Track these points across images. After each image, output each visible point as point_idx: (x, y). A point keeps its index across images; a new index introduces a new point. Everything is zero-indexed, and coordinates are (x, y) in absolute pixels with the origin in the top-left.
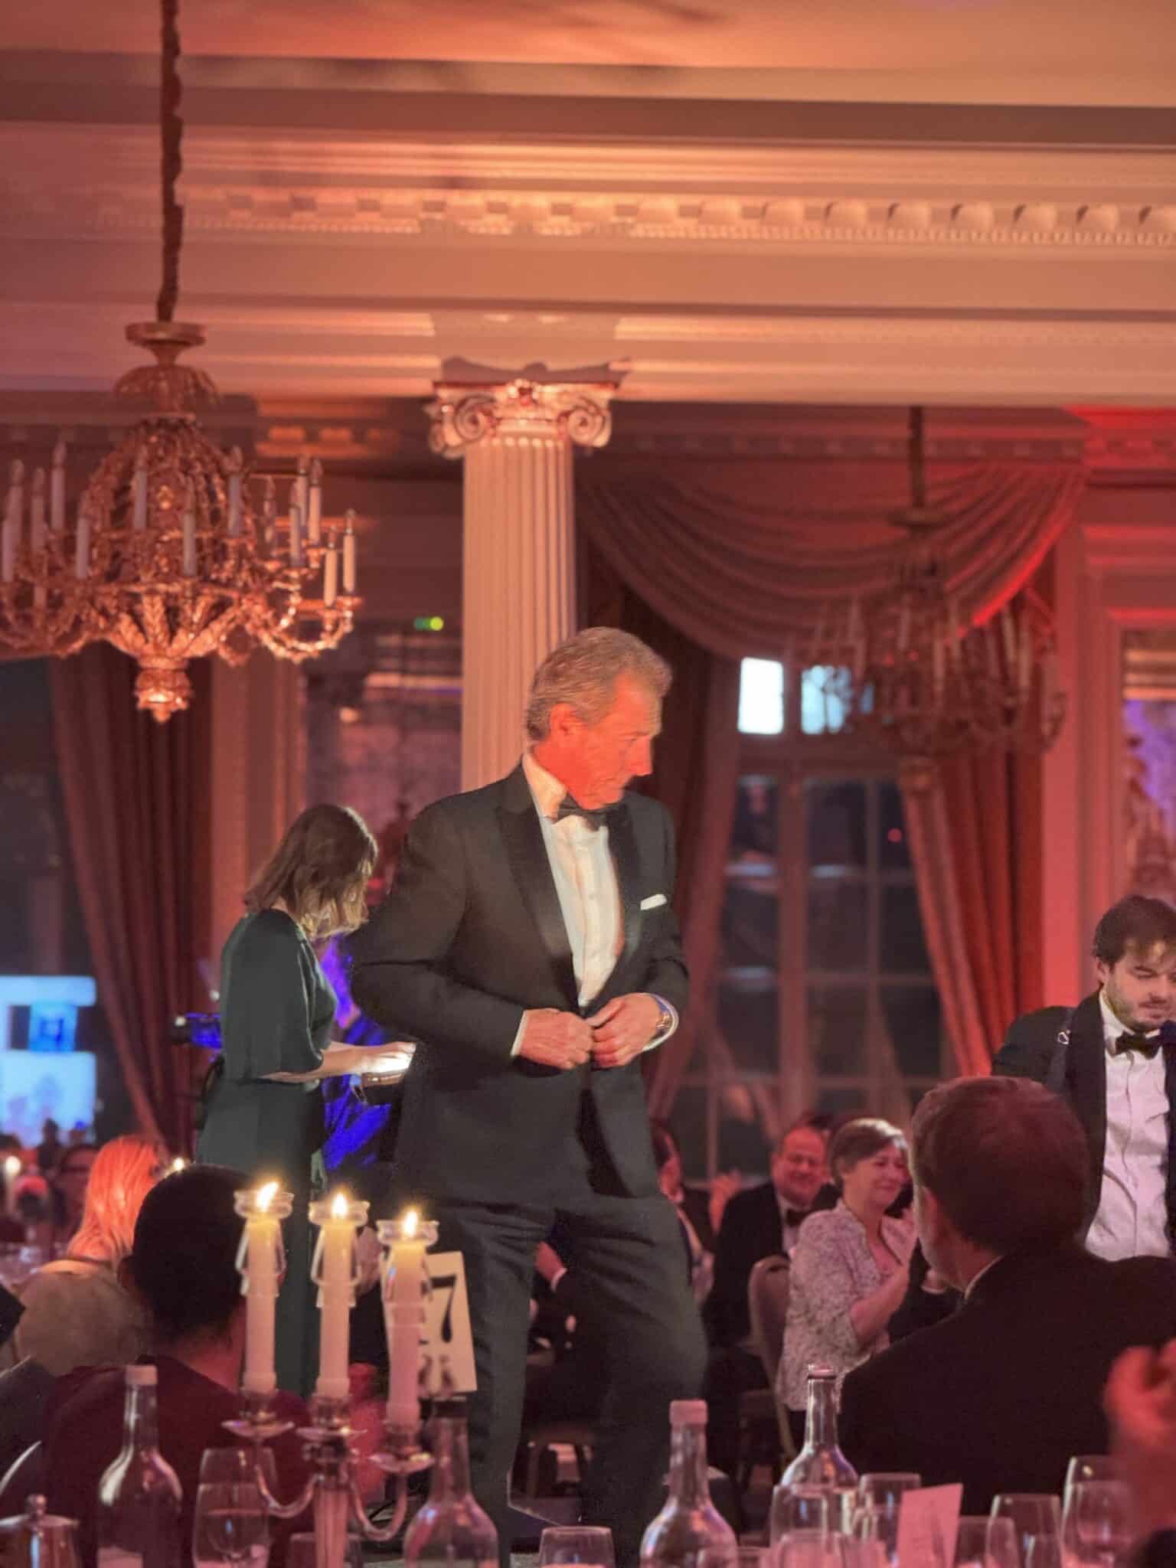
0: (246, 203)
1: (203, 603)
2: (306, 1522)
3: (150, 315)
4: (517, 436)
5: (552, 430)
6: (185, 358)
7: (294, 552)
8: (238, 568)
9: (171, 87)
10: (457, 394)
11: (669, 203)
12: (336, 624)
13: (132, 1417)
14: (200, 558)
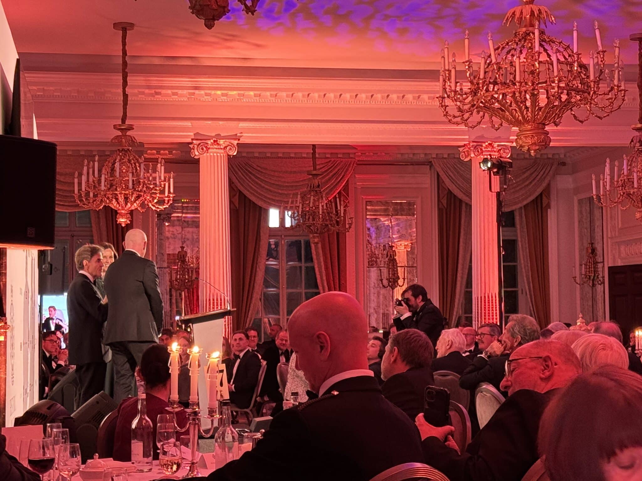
0: (143, 93)
1: (134, 196)
3: (120, 122)
4: (214, 153)
5: (222, 151)
6: (129, 133)
7: (158, 183)
8: (143, 187)
9: (125, 64)
10: (199, 142)
11: (252, 93)
12: (168, 201)
14: (133, 184)
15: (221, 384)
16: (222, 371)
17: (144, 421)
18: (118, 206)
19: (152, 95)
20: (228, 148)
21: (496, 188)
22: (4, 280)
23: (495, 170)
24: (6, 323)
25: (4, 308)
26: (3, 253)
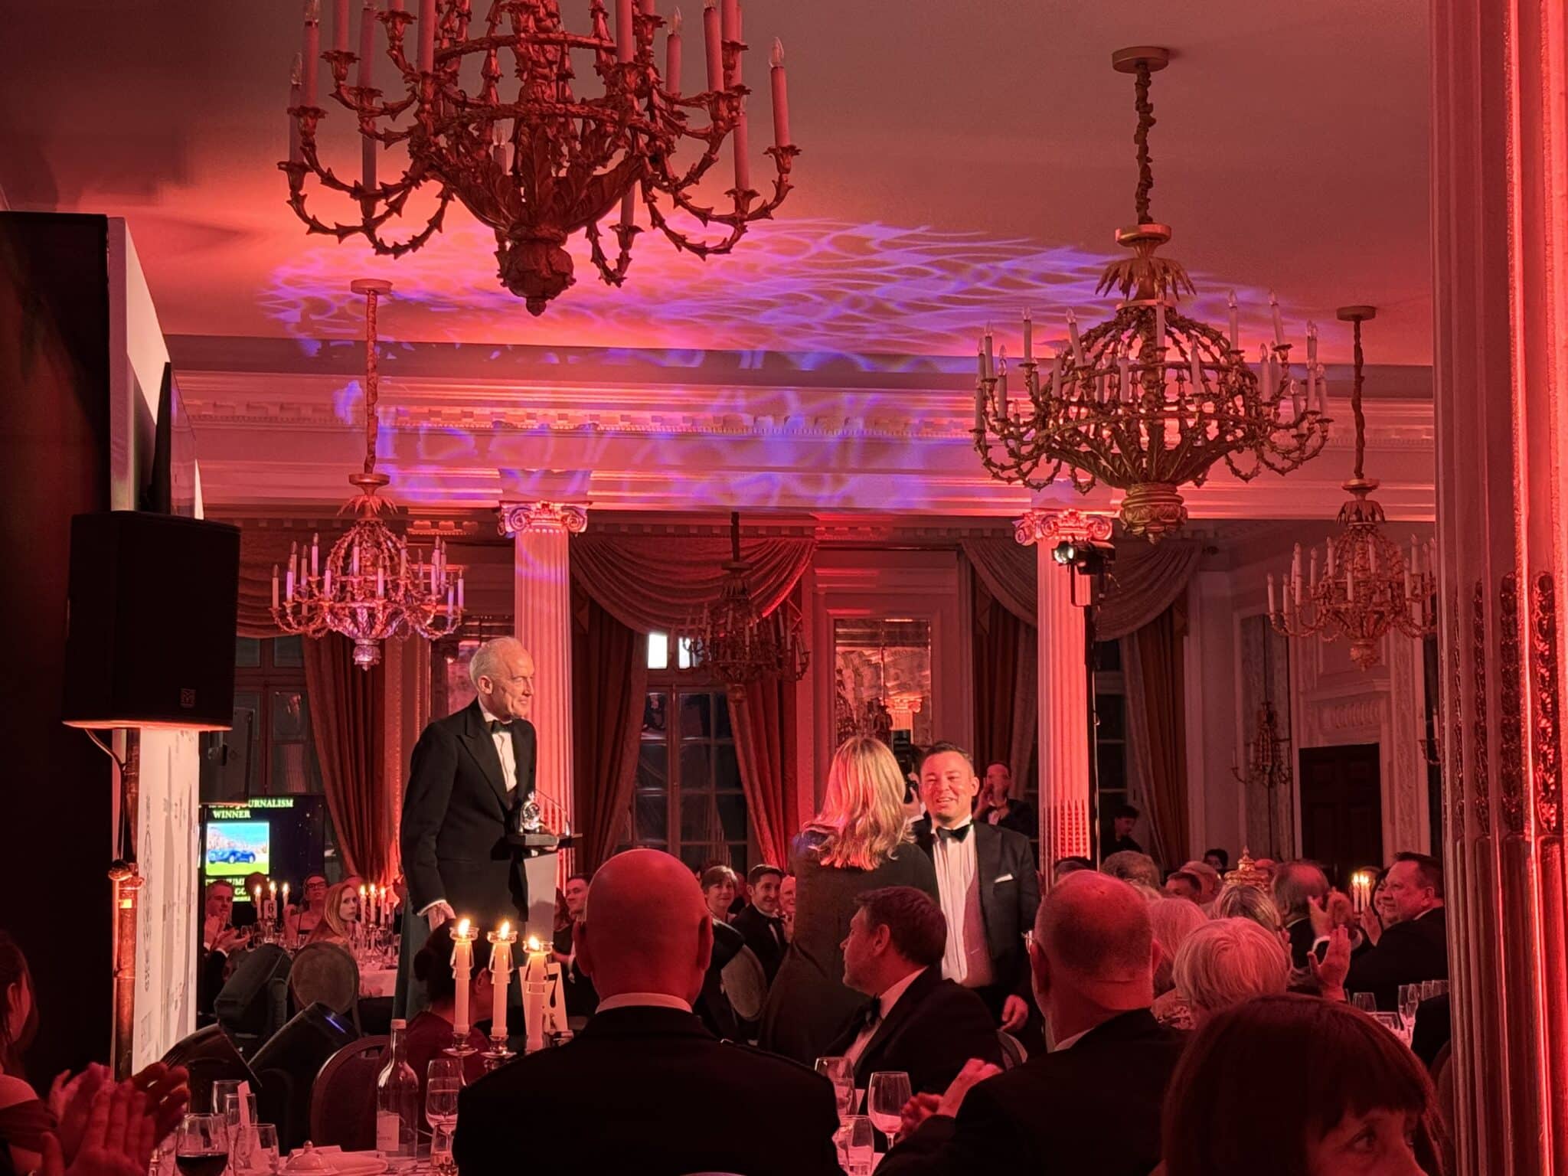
0: (407, 414)
3: (361, 471)
4: (541, 528)
5: (559, 525)
6: (379, 491)
11: (616, 414)
13: (394, 1045)
14: (386, 589)
15: (553, 1003)
16: (554, 977)
17: (402, 1073)
18: (356, 630)
19: (425, 417)
20: (569, 519)
21: (1084, 597)
22: (133, 790)
23: (1082, 564)
24: (136, 874)
25: (133, 843)
26: (133, 738)
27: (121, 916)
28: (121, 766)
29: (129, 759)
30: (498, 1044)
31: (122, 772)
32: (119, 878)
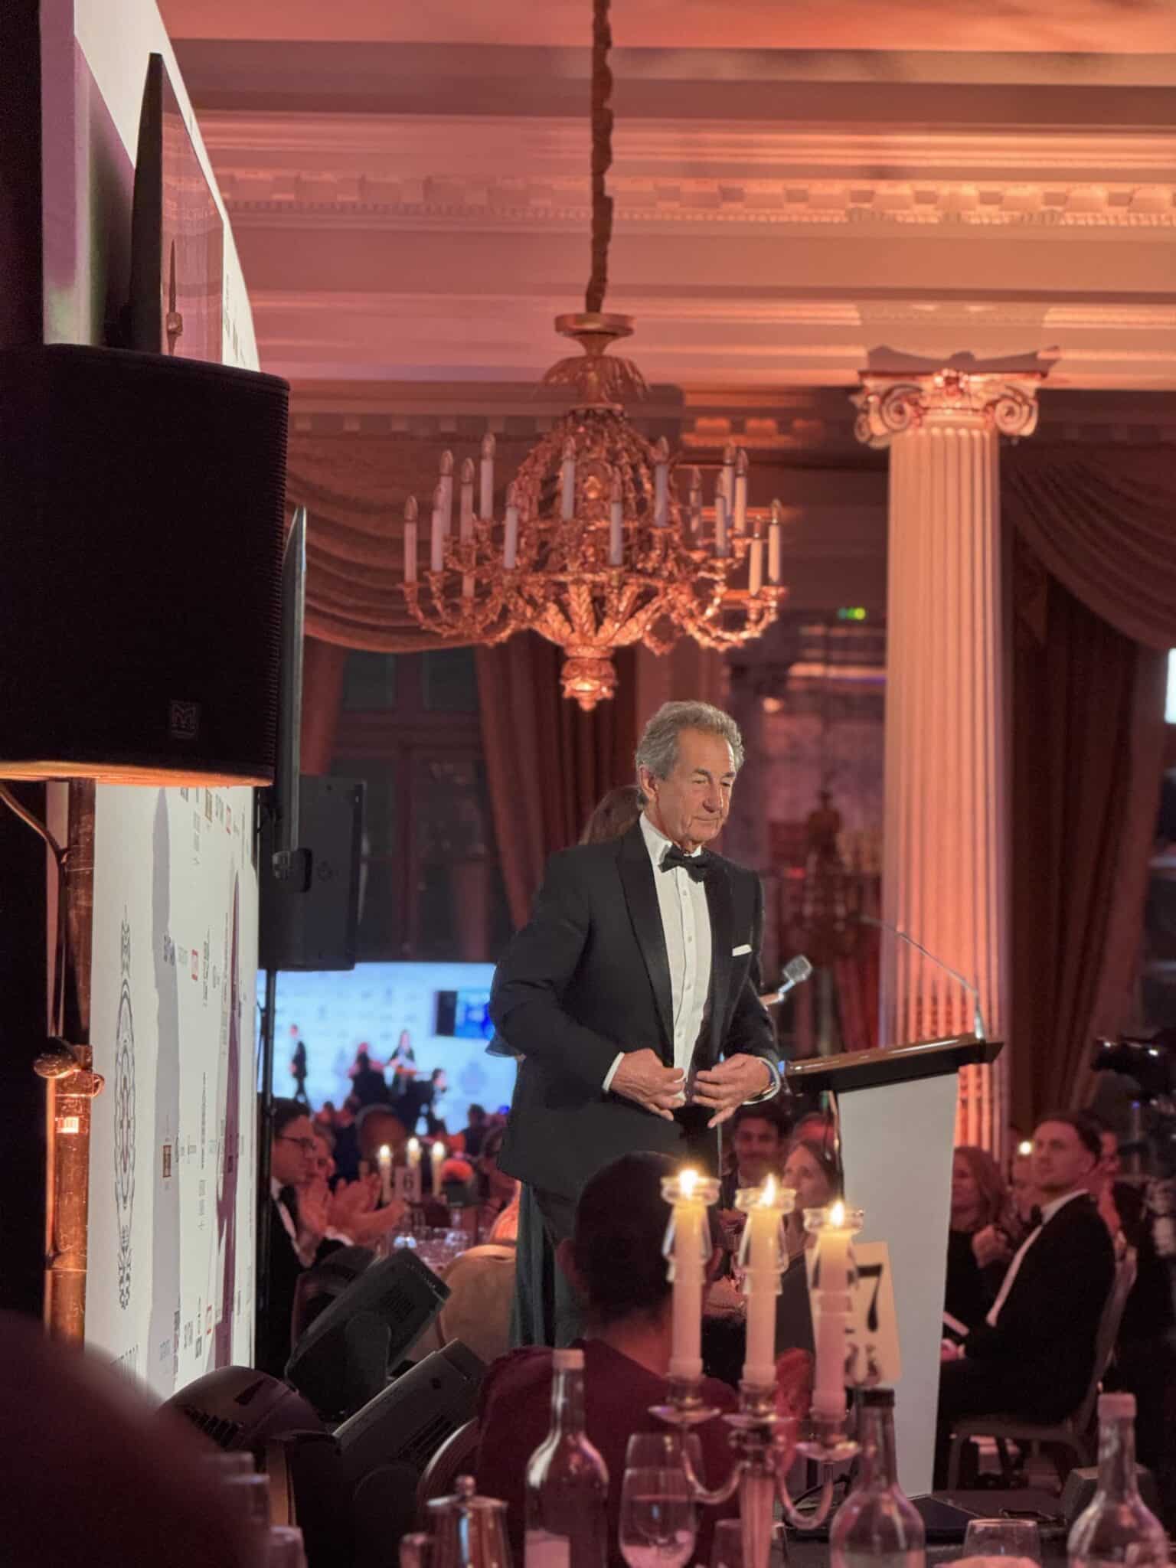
0: (675, 195)
1: (629, 592)
2: (732, 1508)
3: (579, 306)
4: (943, 426)
5: (978, 419)
6: (614, 349)
7: (720, 542)
8: (664, 558)
9: (602, 79)
10: (884, 384)
11: (1099, 192)
12: (761, 615)
13: (559, 1400)
14: (626, 547)
15: (872, 1323)
16: (873, 1271)
17: (575, 1460)
18: (566, 630)
19: (710, 202)
20: (1001, 409)
22: (82, 903)
24: (87, 1068)
25: (82, 1007)
26: (82, 799)
27: (58, 1149)
28: (59, 854)
29: (73, 841)
30: (753, 1399)
31: (61, 866)
32: (55, 1075)
